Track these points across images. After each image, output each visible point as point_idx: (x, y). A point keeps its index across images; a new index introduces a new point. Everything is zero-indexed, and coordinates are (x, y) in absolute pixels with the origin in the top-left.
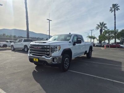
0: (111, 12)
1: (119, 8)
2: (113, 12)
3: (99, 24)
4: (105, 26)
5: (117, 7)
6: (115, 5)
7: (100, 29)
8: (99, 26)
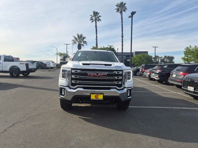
0: (91, 21)
1: (100, 18)
2: (94, 22)
3: (77, 37)
4: (85, 40)
5: (99, 17)
6: (97, 13)
7: (77, 43)
8: (76, 39)
